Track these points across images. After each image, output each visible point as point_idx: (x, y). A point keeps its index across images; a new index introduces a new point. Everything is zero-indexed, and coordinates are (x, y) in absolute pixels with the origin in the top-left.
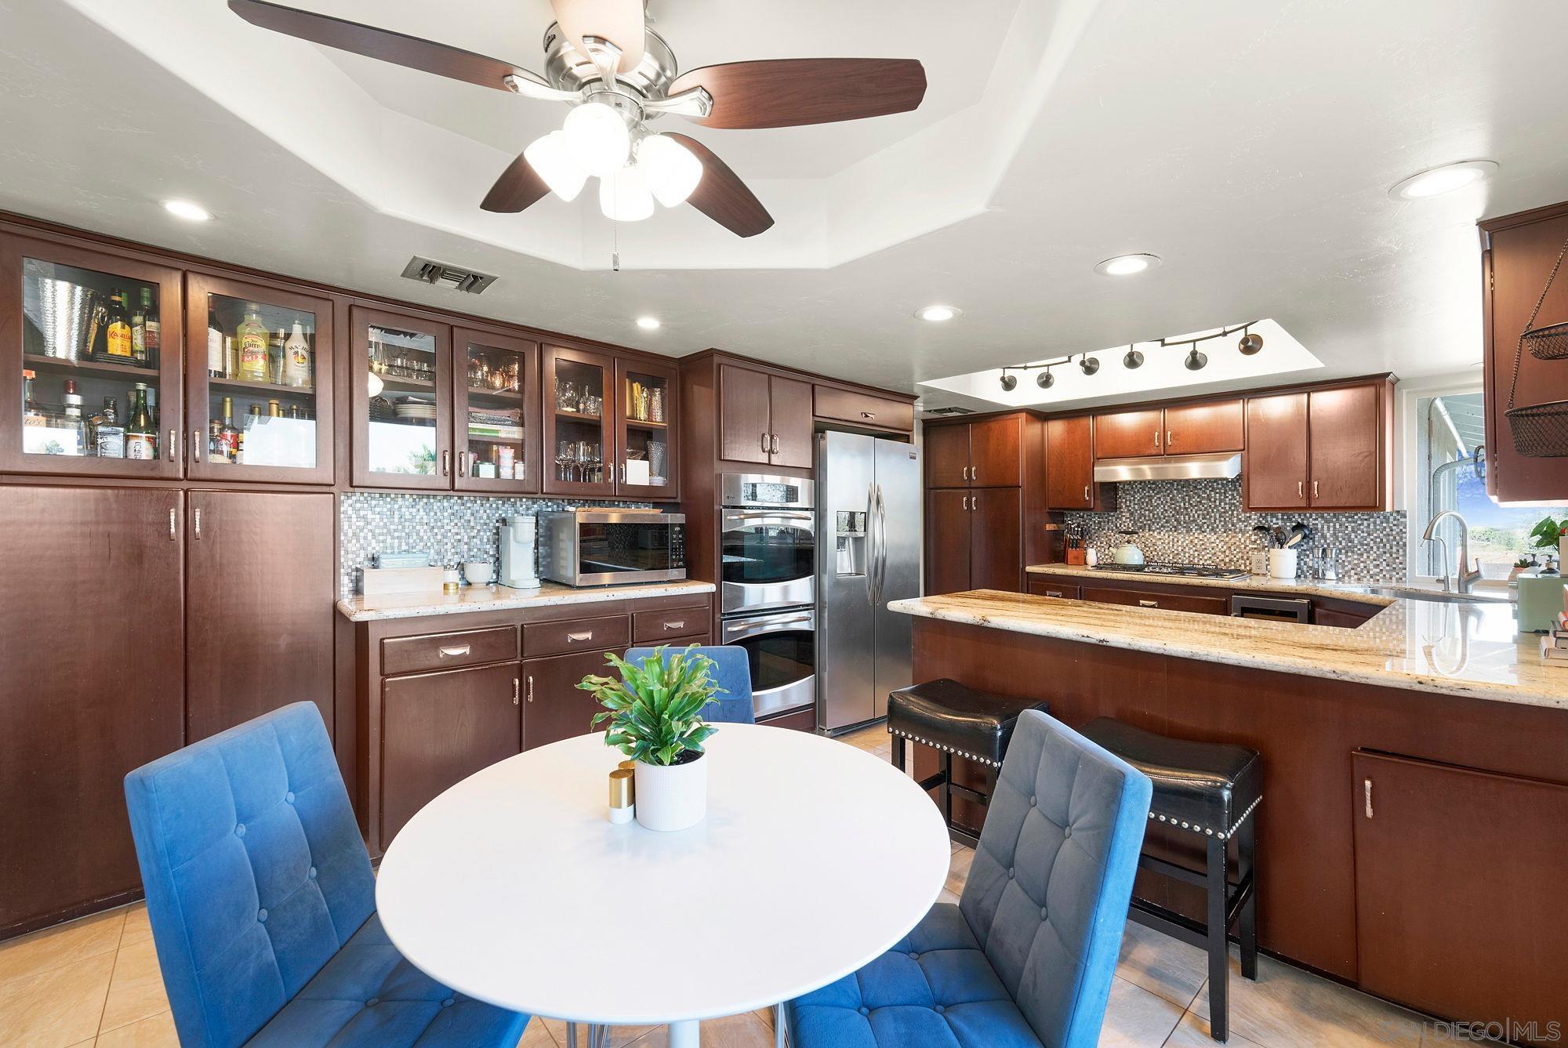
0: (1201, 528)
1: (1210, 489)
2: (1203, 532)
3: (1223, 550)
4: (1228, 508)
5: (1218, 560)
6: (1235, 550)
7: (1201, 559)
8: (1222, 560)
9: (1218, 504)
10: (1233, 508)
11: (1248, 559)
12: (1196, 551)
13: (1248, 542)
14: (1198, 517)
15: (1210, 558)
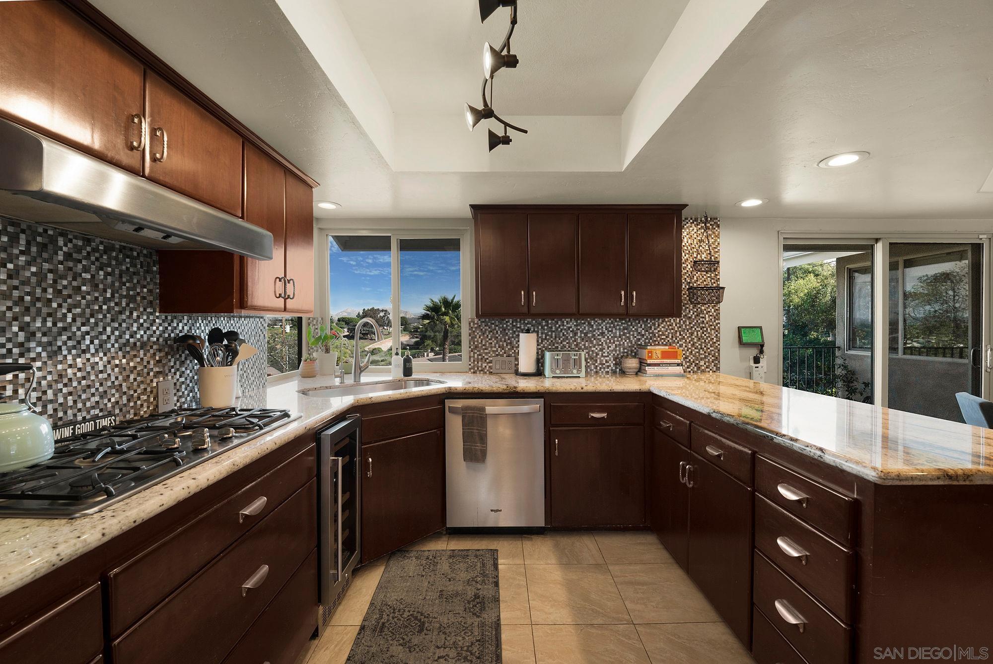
0: (79, 343)
1: (97, 264)
2: (84, 352)
3: (116, 383)
4: (124, 304)
5: (109, 405)
6: (135, 379)
7: (80, 410)
8: (117, 402)
9: (109, 295)
10: (131, 305)
11: (151, 392)
12: (70, 394)
13: (152, 362)
14: (74, 320)
15: (97, 402)
